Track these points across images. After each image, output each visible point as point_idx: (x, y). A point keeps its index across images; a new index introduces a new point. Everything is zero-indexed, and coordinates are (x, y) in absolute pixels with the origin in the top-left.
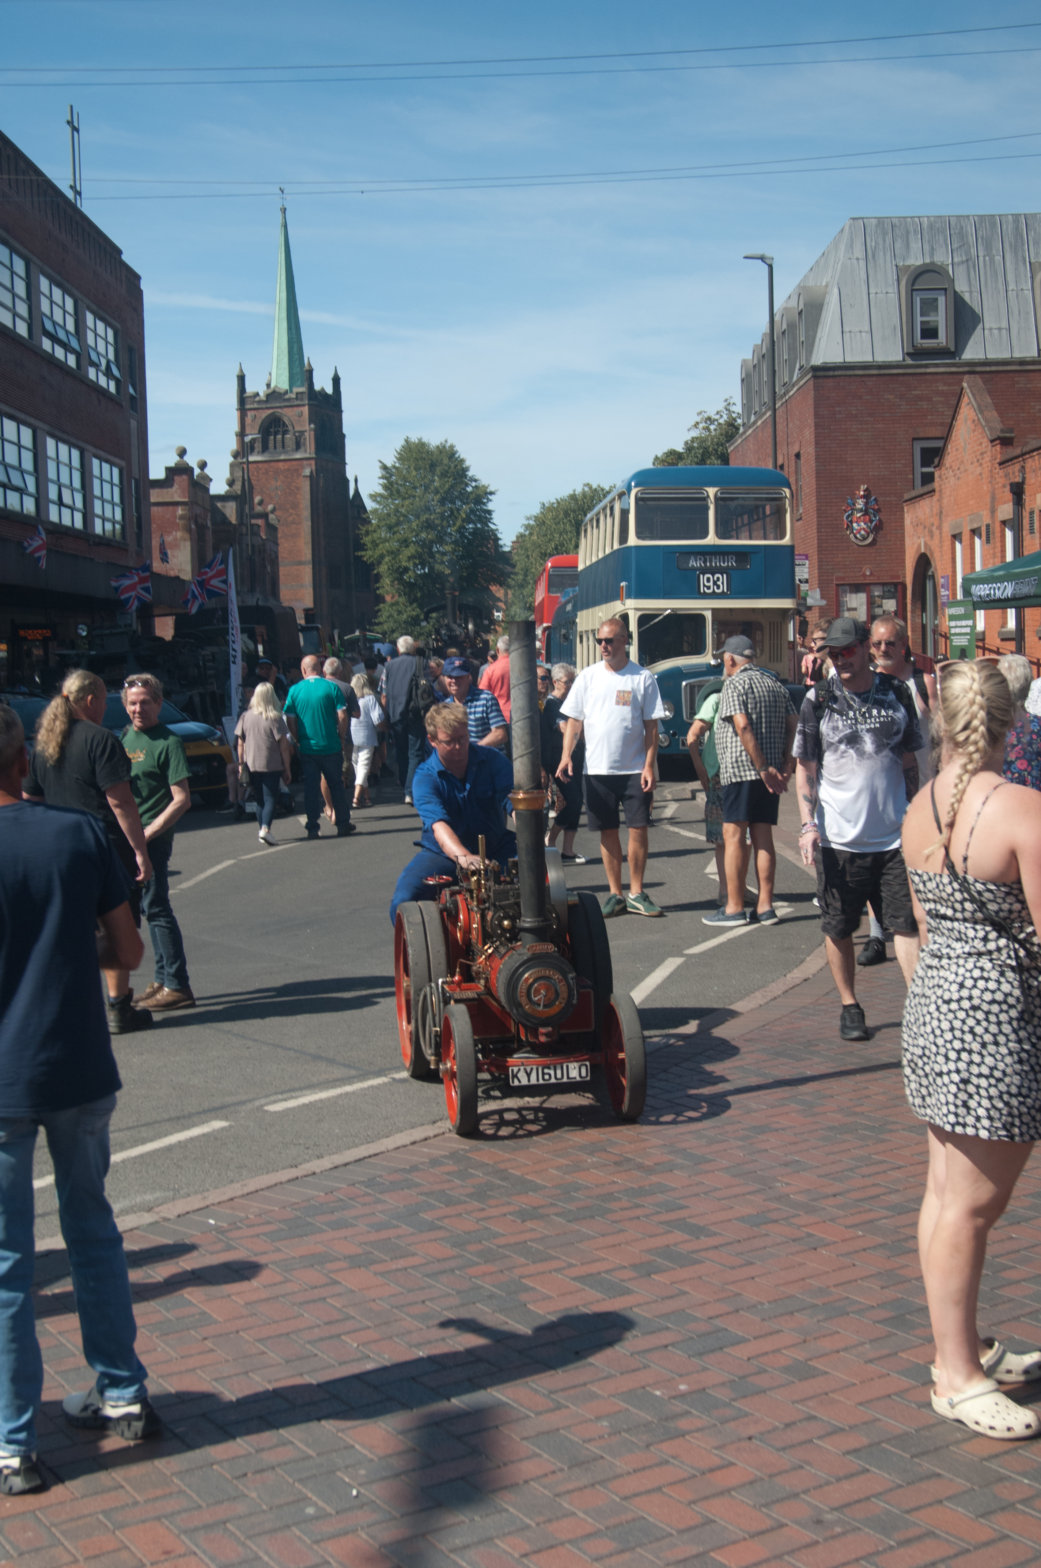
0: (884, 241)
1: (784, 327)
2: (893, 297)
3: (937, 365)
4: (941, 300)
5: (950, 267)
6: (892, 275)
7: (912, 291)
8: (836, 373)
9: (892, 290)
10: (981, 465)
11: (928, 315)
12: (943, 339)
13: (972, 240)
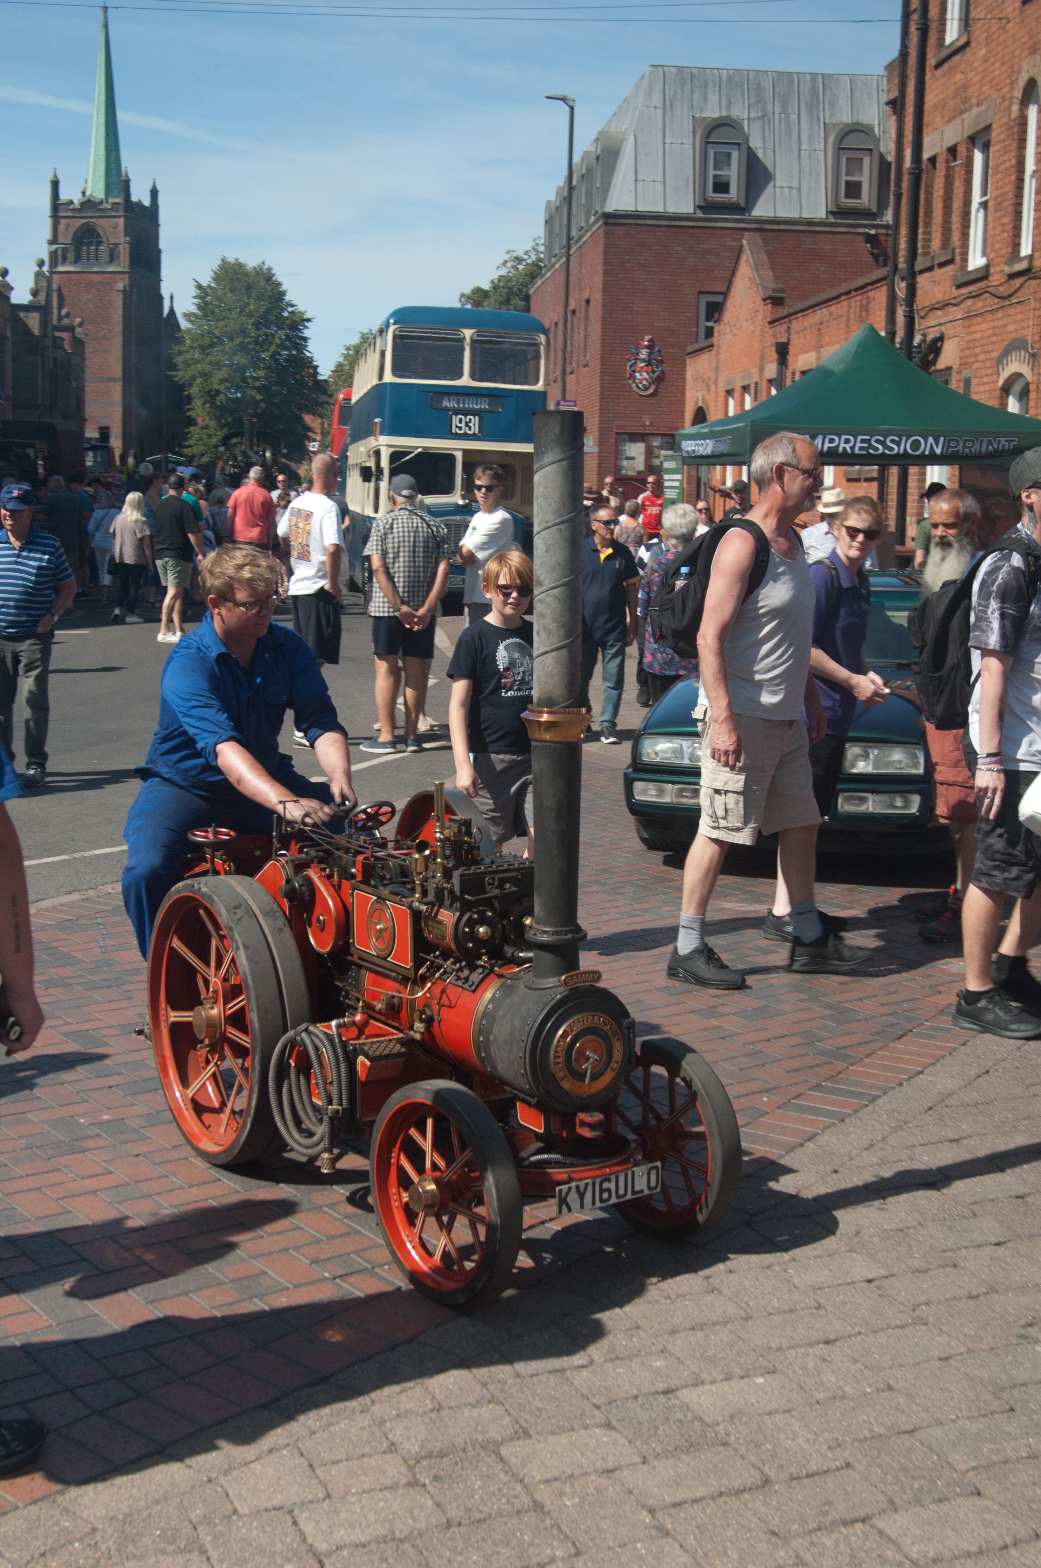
0: (683, 91)
1: (584, 171)
2: (688, 148)
3: (726, 220)
4: (735, 155)
5: (746, 122)
6: (688, 126)
7: (706, 143)
8: (628, 221)
9: (688, 140)
10: (754, 323)
11: (721, 169)
12: (734, 194)
13: (769, 96)
